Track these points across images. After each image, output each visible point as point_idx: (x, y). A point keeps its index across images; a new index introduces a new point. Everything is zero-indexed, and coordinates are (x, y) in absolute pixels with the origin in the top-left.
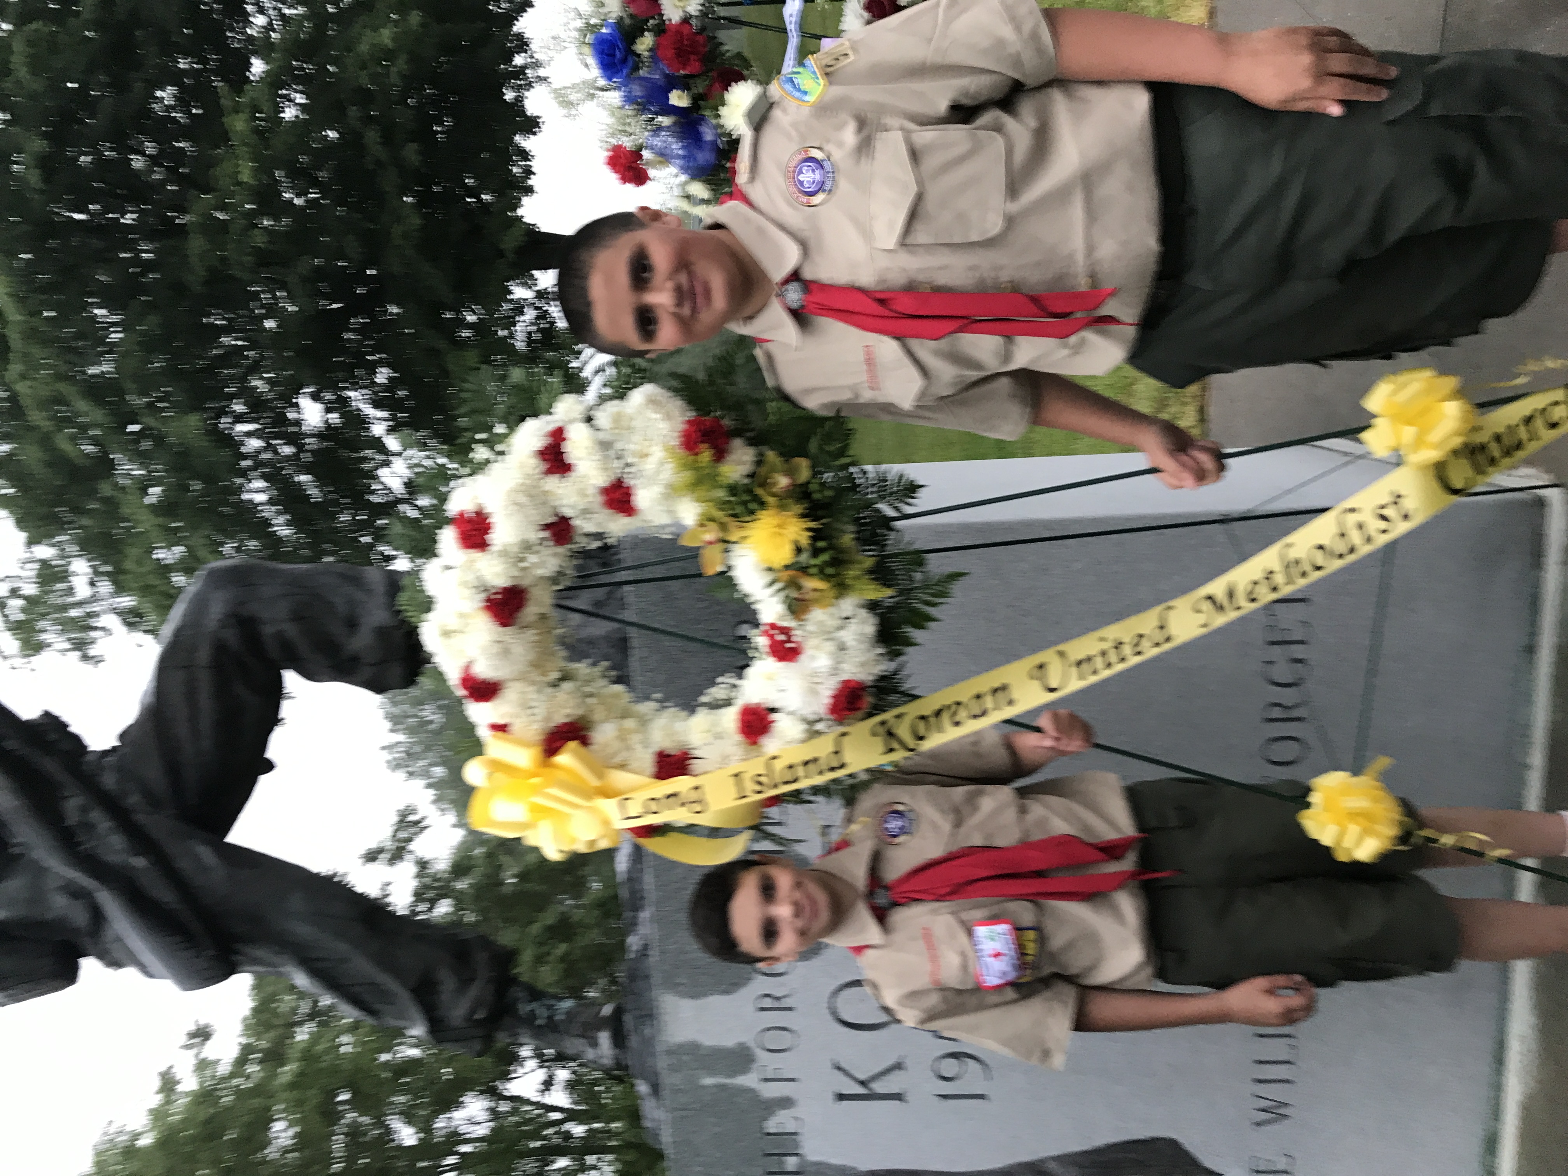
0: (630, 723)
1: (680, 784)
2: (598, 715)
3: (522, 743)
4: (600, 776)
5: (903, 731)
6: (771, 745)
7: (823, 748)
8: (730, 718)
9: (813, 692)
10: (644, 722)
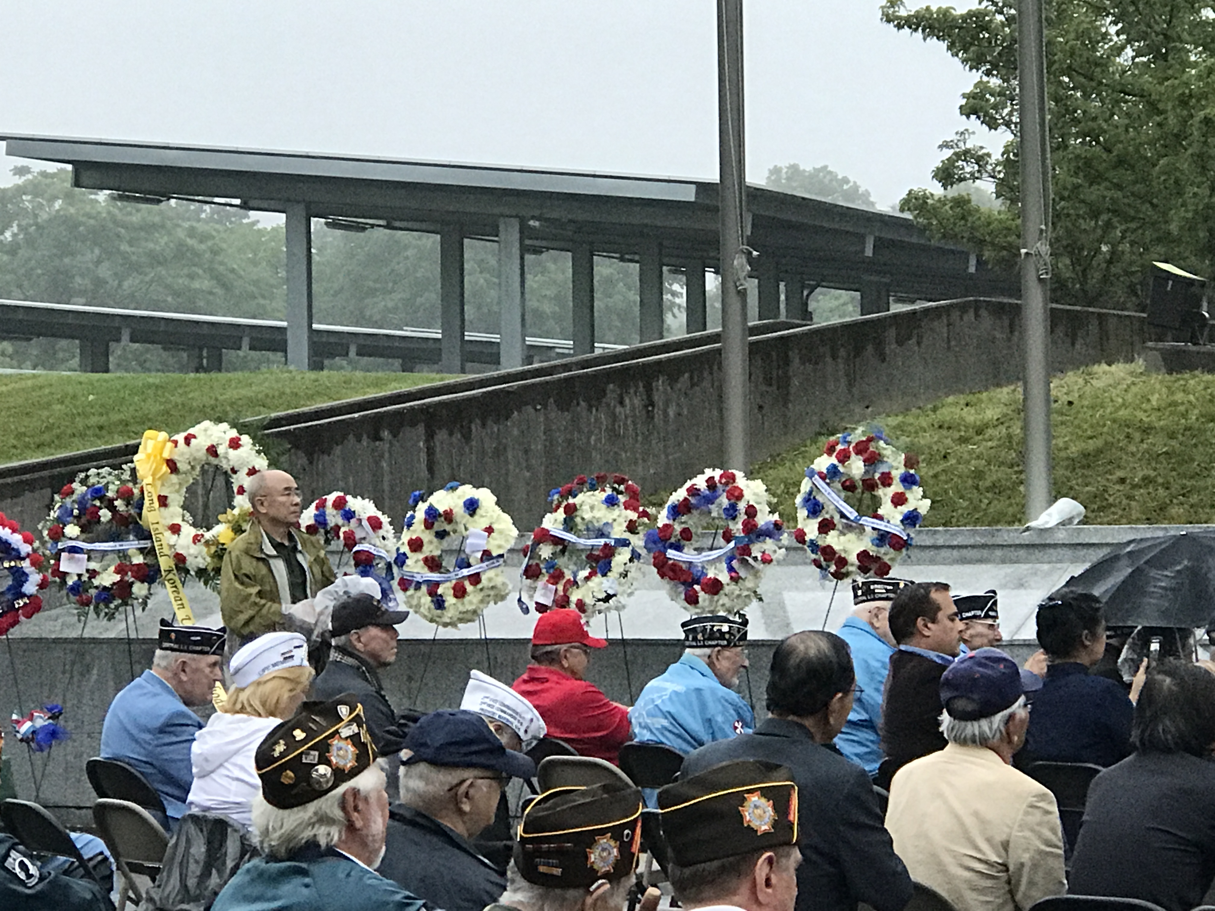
0: (177, 487)
1: (156, 504)
2: (180, 477)
3: (171, 452)
4: (159, 478)
5: (171, 576)
6: (168, 534)
7: (166, 551)
8: (178, 521)
9: (183, 548)
10: (178, 491)
